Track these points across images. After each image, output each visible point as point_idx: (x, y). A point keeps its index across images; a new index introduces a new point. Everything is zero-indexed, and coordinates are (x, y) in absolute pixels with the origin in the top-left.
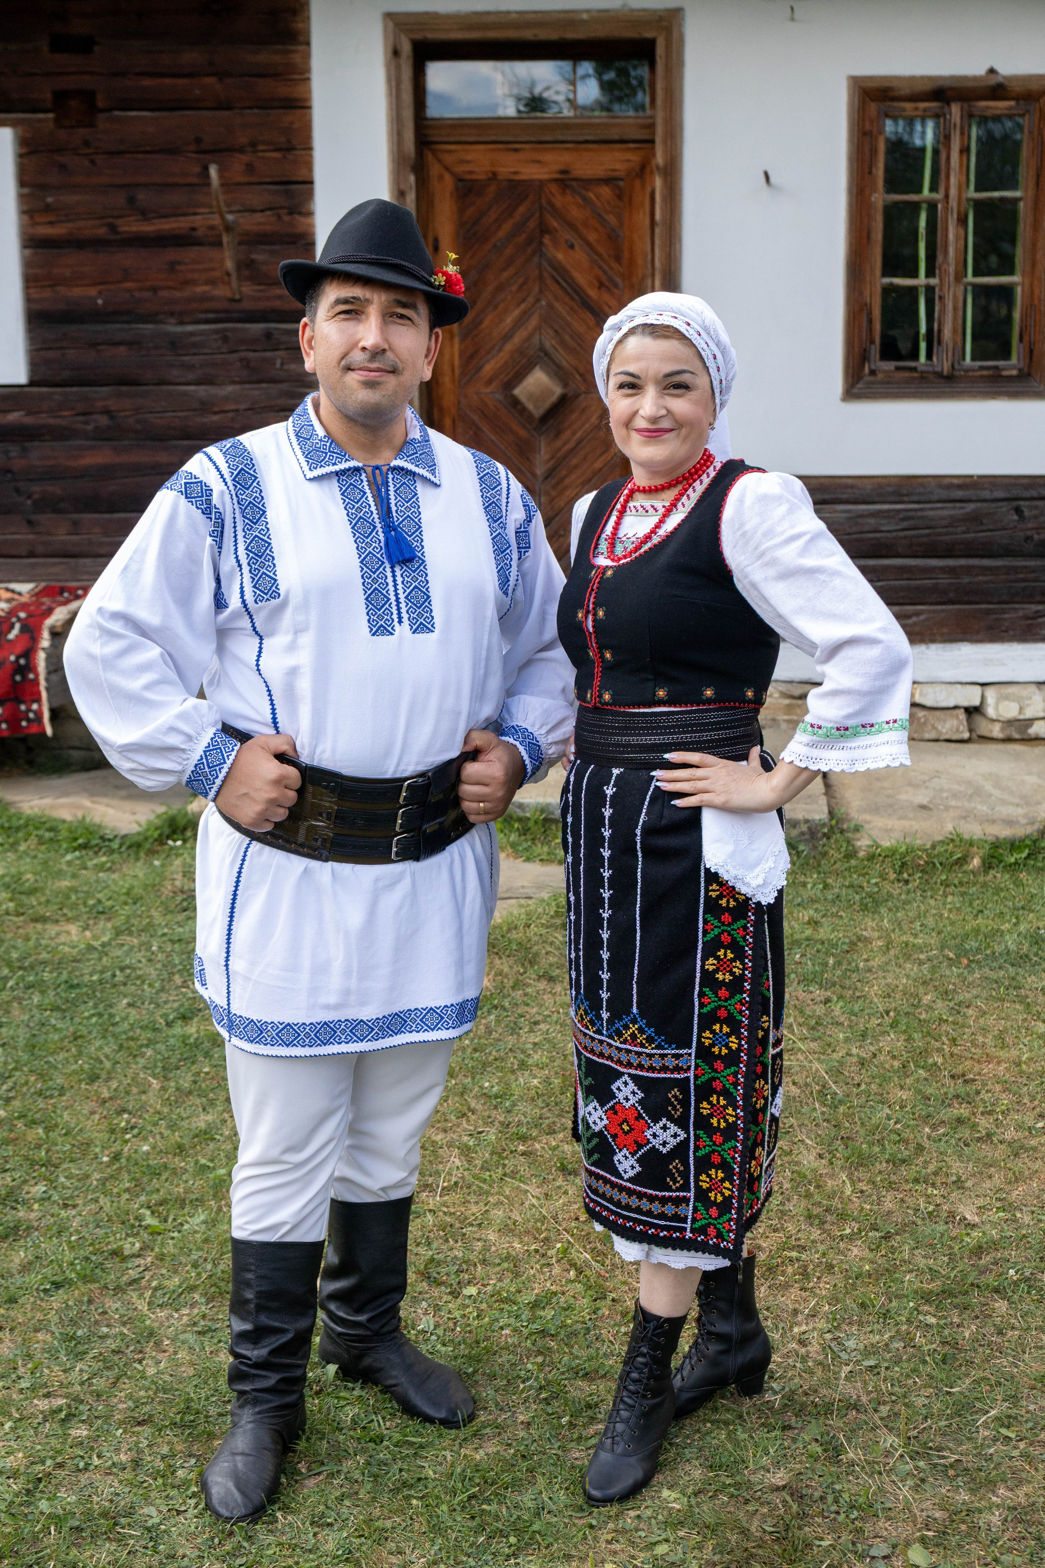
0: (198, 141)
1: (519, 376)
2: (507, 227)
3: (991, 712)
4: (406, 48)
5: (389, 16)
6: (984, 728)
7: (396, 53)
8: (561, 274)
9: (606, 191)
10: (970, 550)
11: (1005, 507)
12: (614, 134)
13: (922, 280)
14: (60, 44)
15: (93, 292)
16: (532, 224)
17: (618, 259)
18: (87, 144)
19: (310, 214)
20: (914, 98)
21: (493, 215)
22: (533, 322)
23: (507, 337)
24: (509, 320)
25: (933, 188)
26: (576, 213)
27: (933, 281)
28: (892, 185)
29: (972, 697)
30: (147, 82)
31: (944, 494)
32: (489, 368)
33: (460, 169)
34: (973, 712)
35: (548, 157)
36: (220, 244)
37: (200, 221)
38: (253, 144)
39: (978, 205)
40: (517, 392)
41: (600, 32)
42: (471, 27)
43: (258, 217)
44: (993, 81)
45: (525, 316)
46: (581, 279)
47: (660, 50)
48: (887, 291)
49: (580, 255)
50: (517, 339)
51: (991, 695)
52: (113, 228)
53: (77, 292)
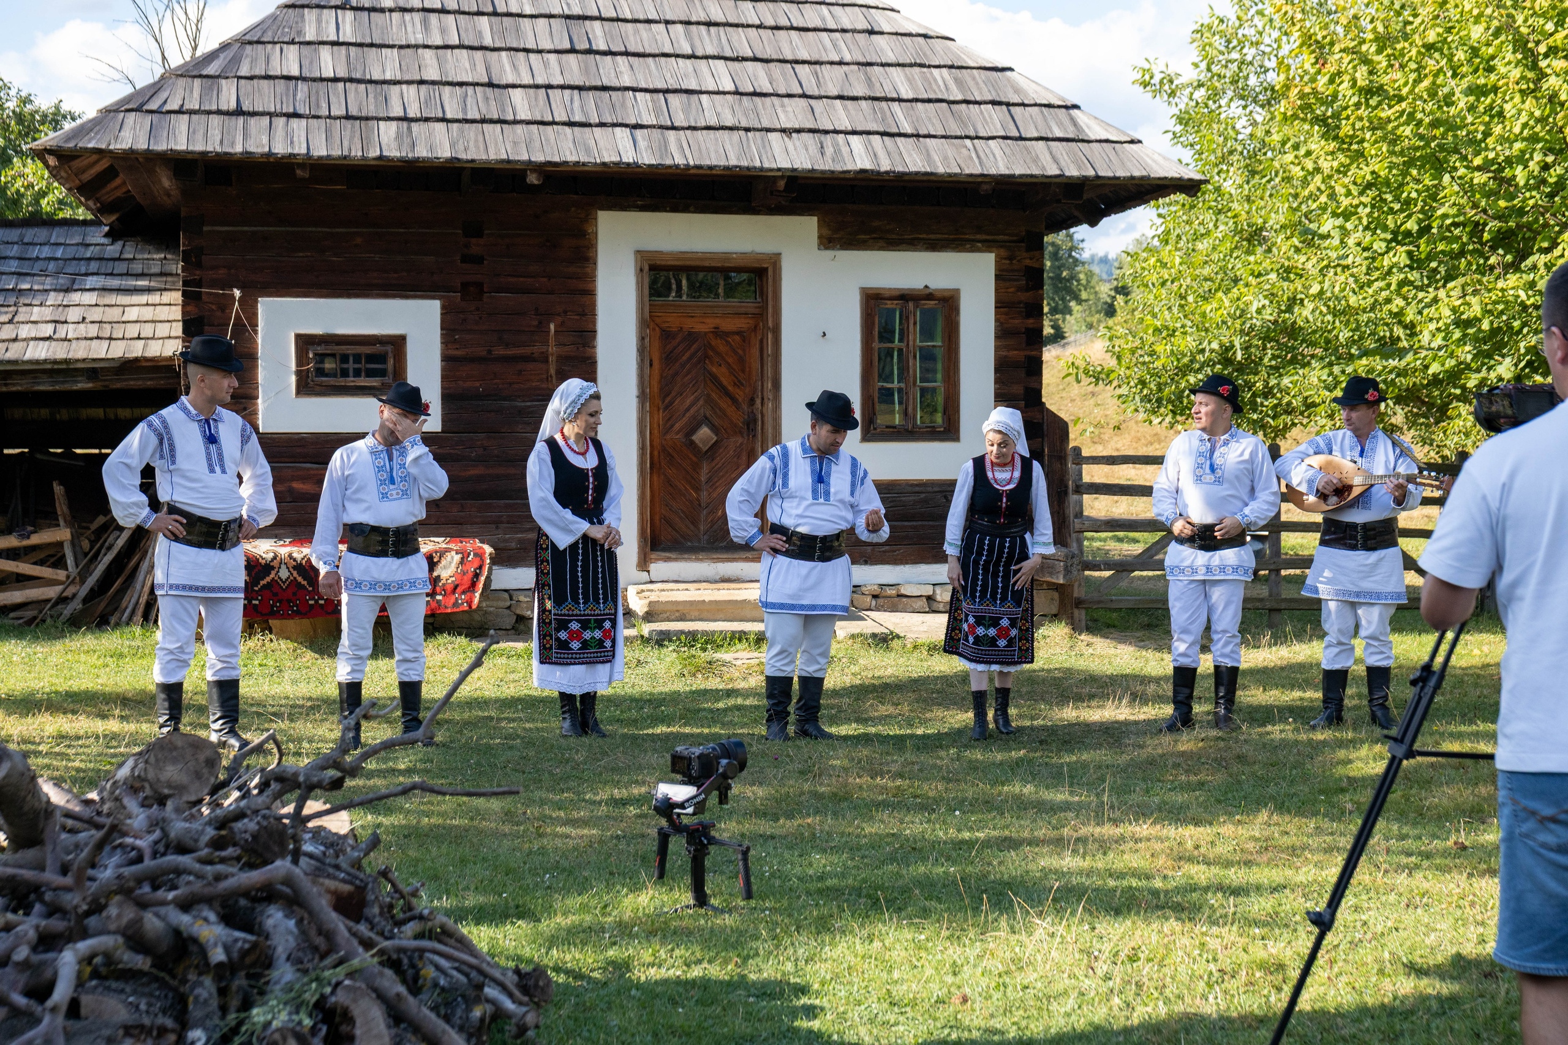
0: (537, 309)
1: (694, 430)
2: (687, 355)
3: (939, 598)
4: (646, 268)
5: (638, 252)
6: (935, 606)
7: (641, 270)
8: (714, 379)
9: (737, 338)
10: (922, 517)
11: (939, 496)
12: (743, 310)
13: (895, 384)
14: (465, 259)
15: (477, 384)
16: (700, 354)
17: (743, 371)
18: (478, 309)
19: (594, 347)
20: (891, 299)
21: (680, 348)
22: (701, 402)
23: (688, 410)
24: (688, 402)
25: (901, 340)
26: (722, 348)
27: (902, 385)
28: (882, 339)
29: (928, 591)
30: (511, 279)
31: (910, 489)
32: (677, 426)
33: (664, 325)
34: (930, 598)
35: (708, 320)
36: (546, 361)
37: (536, 349)
38: (565, 312)
39: (921, 348)
40: (694, 438)
41: (741, 263)
42: (678, 259)
43: (567, 348)
44: (927, 291)
45: (697, 400)
46: (725, 382)
47: (770, 272)
48: (881, 389)
49: (723, 369)
50: (692, 411)
51: (938, 590)
52: (489, 352)
53: (468, 384)
